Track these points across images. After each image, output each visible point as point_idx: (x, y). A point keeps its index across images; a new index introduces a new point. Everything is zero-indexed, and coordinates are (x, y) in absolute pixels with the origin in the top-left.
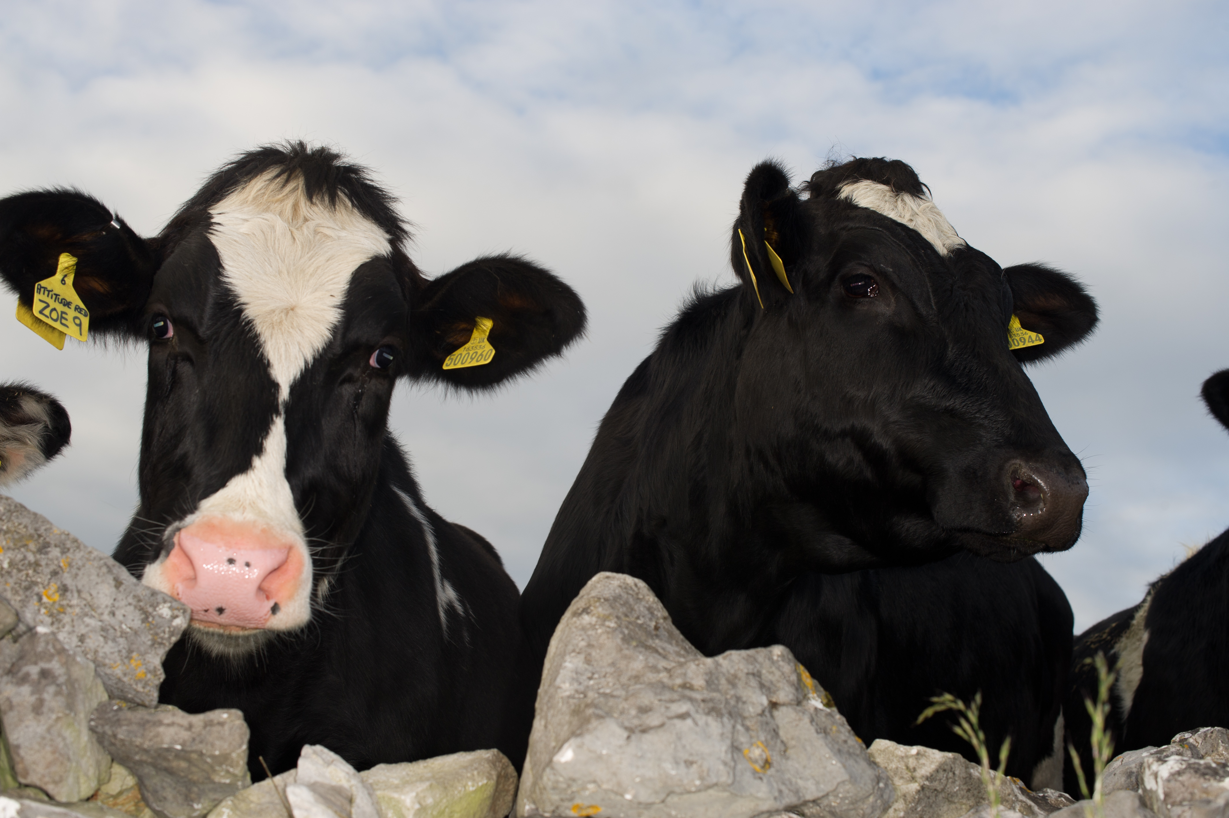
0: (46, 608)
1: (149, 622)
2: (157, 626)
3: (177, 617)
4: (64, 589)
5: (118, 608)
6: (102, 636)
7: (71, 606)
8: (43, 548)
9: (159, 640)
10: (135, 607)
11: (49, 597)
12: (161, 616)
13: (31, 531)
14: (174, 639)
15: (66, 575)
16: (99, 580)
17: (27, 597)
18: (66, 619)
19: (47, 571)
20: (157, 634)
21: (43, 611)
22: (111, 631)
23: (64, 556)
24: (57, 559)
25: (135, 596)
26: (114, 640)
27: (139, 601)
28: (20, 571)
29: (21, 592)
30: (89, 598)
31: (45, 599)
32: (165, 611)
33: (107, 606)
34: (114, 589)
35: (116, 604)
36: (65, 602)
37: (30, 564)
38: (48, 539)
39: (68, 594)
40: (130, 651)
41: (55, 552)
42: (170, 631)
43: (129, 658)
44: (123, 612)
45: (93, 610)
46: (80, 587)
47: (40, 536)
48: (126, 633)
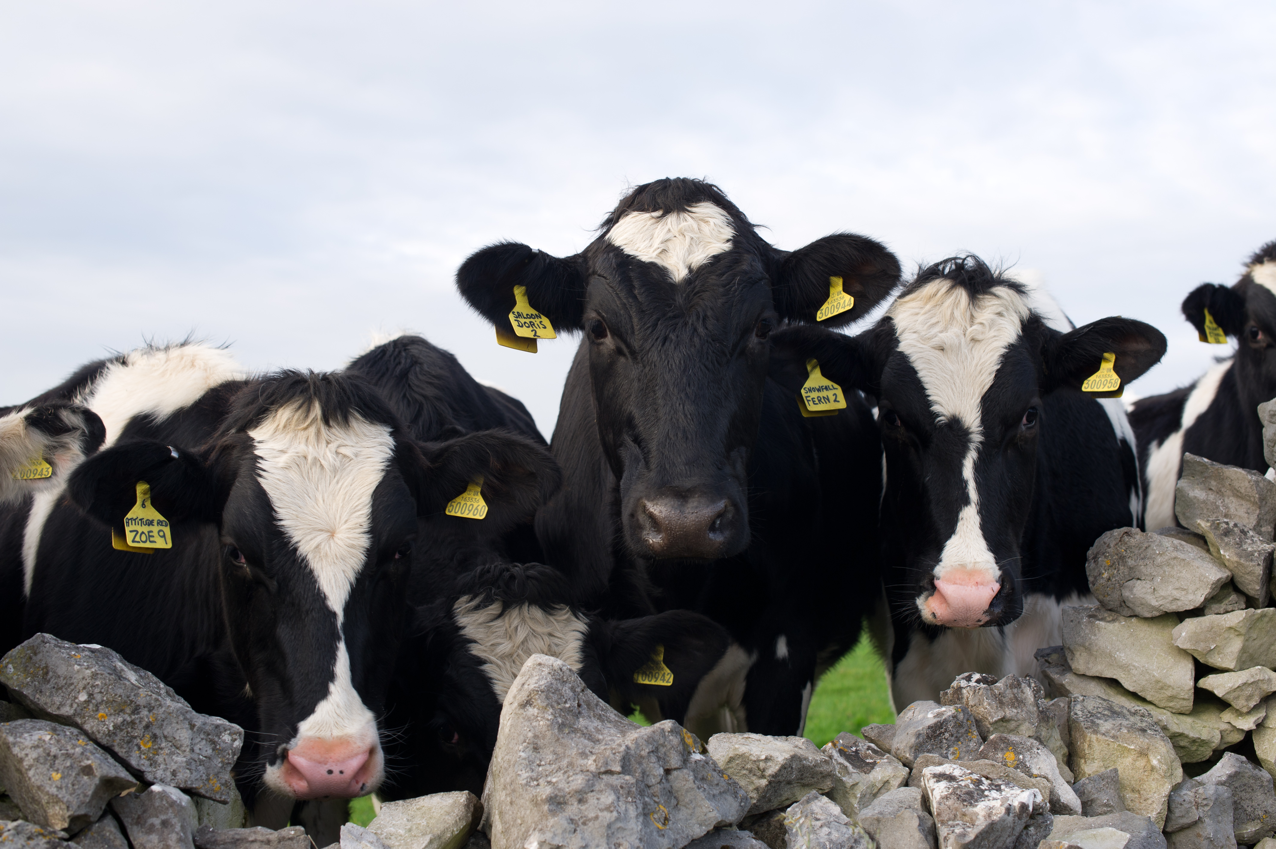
0: (144, 754)
1: (217, 749)
2: (223, 750)
3: (236, 740)
4: (155, 737)
5: (195, 744)
6: (188, 769)
7: (162, 749)
8: (136, 710)
9: (226, 761)
10: (206, 740)
11: (145, 745)
12: (224, 742)
13: (126, 699)
14: (236, 757)
15: (154, 727)
16: (179, 727)
17: (129, 748)
18: (160, 759)
19: (141, 727)
20: (224, 757)
21: (143, 756)
22: (194, 763)
23: (151, 714)
24: (147, 716)
25: (204, 732)
26: (197, 770)
27: (209, 734)
28: (122, 730)
29: (125, 746)
30: (174, 741)
31: (143, 748)
32: (226, 738)
33: (187, 746)
34: (190, 731)
35: (194, 742)
36: (156, 747)
37: (128, 723)
38: (138, 703)
39: (159, 740)
40: (208, 775)
41: (144, 712)
42: (232, 752)
43: (208, 780)
44: (198, 746)
45: (177, 748)
46: (166, 733)
47: (132, 701)
48: (203, 761)
